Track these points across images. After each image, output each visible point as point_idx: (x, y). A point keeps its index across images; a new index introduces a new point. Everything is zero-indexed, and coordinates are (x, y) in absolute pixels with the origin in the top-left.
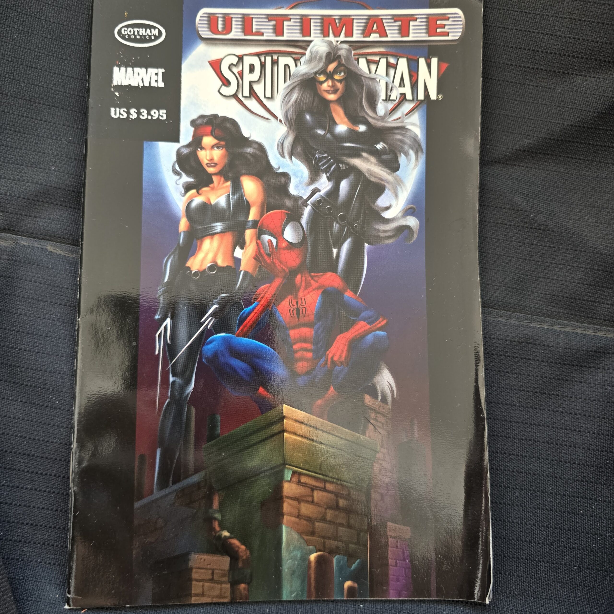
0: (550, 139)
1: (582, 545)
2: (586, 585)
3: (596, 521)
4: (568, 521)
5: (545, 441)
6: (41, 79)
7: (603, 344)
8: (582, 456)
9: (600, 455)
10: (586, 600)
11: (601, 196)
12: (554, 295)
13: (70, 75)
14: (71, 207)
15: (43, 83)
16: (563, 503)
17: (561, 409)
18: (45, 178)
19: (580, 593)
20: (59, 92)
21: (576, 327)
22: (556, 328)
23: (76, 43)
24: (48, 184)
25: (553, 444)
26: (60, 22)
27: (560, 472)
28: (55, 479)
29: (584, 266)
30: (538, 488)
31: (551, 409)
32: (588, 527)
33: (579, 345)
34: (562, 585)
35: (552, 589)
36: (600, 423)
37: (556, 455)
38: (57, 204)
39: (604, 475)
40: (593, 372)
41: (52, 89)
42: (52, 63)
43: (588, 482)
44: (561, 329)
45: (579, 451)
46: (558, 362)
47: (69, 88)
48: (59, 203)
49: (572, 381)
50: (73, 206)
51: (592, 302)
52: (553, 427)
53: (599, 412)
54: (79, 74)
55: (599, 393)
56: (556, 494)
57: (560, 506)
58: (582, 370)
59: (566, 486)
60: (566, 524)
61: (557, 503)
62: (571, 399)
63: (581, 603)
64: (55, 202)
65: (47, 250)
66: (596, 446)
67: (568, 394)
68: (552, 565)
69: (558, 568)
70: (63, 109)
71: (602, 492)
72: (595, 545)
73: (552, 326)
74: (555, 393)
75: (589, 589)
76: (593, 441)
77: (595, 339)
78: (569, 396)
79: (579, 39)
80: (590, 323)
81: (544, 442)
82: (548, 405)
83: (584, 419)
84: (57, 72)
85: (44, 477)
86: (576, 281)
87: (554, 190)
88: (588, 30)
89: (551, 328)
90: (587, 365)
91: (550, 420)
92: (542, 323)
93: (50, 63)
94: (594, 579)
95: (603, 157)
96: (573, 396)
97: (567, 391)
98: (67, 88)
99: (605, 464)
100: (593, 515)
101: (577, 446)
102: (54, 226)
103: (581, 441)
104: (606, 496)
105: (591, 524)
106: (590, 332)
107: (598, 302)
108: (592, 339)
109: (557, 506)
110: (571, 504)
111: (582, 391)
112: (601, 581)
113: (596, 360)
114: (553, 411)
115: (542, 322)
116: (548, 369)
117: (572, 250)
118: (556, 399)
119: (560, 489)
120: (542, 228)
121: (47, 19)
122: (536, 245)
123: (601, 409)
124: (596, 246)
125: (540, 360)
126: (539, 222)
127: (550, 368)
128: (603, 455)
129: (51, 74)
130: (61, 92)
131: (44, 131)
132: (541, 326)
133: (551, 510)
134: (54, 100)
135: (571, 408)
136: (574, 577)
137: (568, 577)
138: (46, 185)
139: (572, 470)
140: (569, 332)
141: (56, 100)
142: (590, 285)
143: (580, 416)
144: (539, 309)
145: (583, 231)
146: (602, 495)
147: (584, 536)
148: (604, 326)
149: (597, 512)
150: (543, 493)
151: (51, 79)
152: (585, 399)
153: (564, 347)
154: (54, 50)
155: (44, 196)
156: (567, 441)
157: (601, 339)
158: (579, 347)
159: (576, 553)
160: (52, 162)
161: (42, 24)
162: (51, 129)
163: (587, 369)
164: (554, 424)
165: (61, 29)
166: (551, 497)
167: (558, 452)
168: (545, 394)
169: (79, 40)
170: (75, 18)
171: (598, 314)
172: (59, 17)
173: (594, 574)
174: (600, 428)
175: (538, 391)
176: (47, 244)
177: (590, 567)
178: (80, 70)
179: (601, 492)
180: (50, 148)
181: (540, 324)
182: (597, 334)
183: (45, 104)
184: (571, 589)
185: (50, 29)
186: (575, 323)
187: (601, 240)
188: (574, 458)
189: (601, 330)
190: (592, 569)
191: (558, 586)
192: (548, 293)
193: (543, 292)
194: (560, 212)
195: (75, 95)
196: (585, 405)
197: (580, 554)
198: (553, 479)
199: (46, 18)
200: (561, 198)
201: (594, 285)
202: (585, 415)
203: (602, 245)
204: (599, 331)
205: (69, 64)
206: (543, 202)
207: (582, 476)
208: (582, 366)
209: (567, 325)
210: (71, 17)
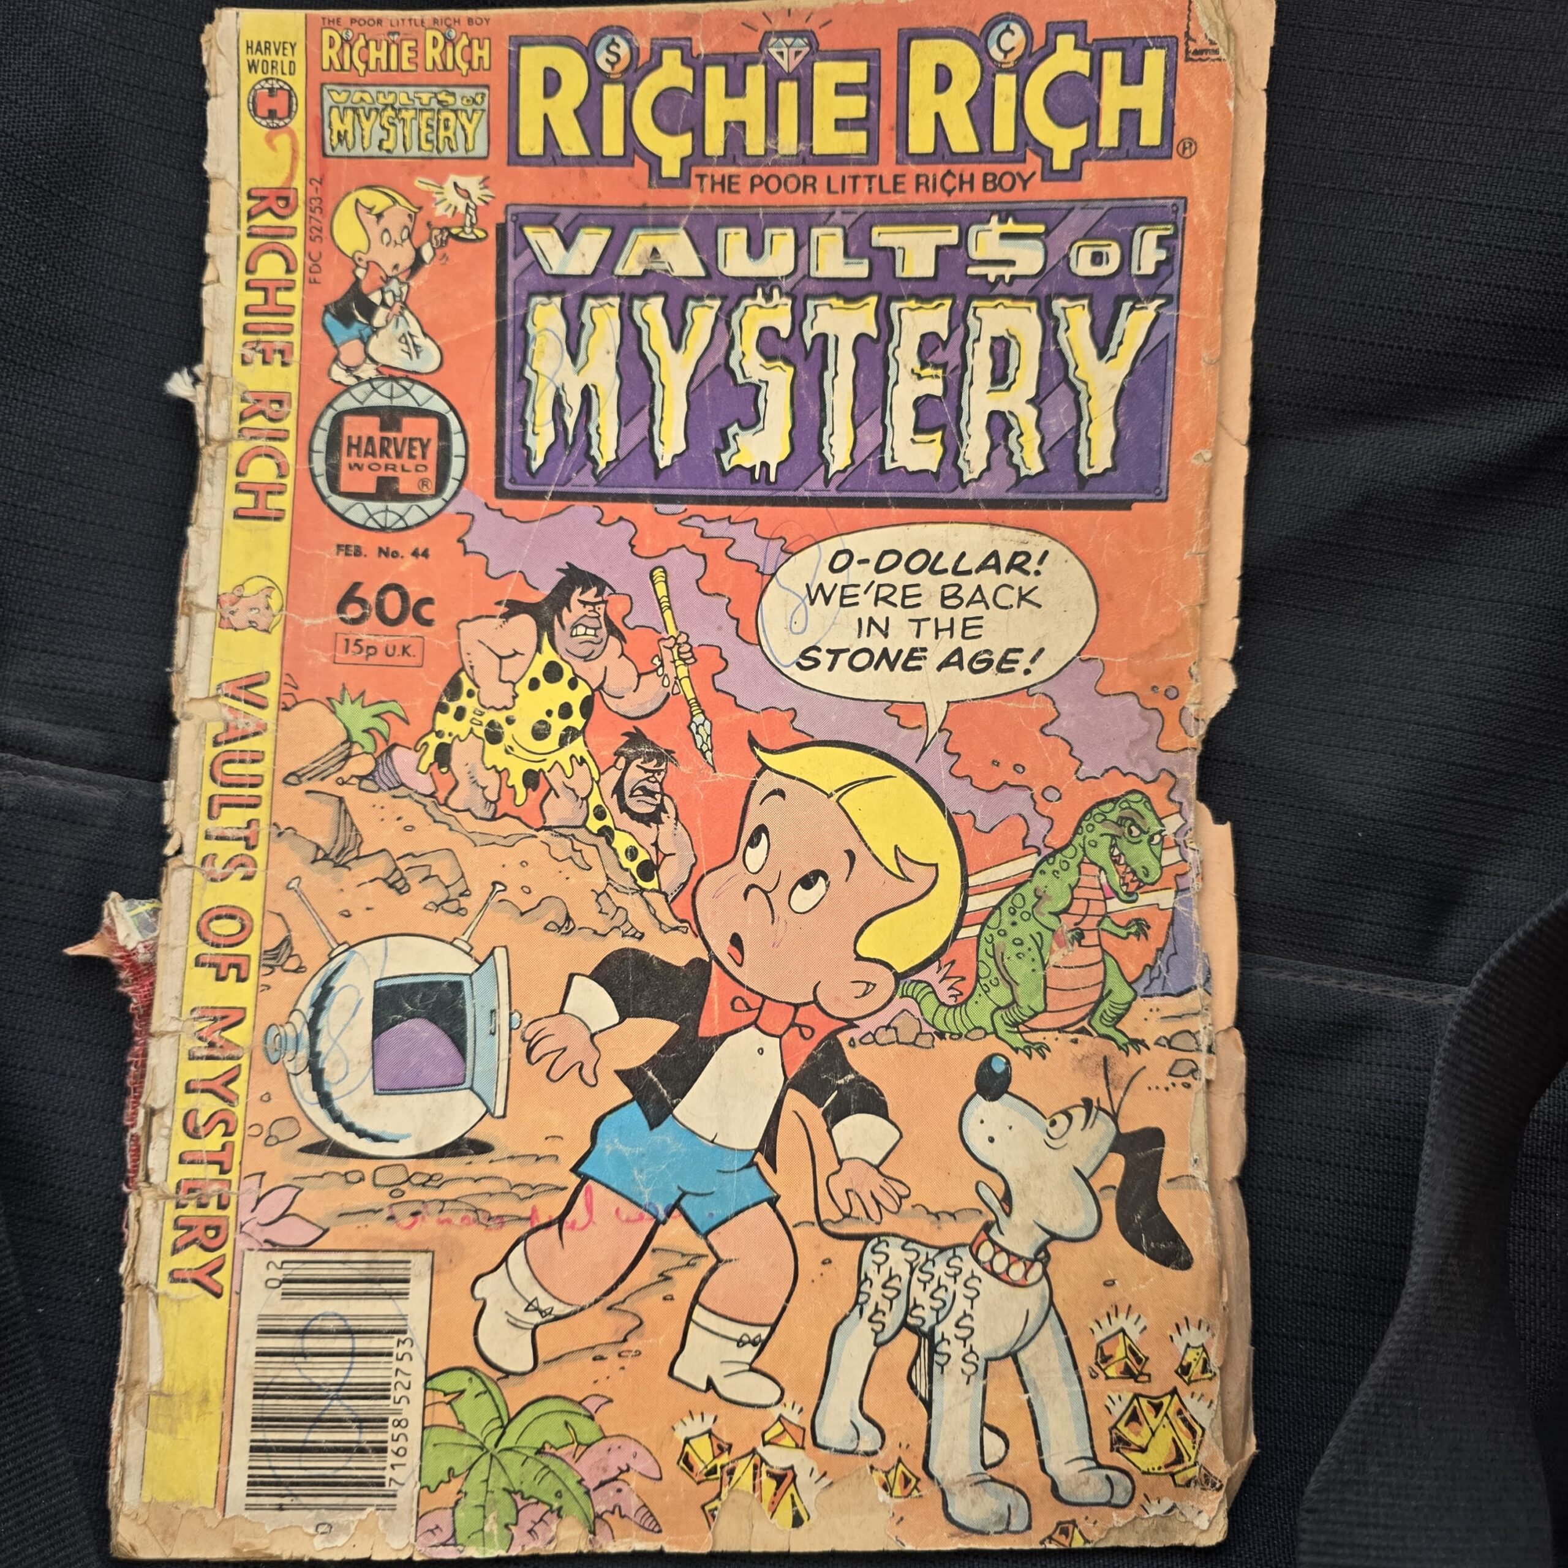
21: (1303, 971)
29: (1317, 842)
44: (1271, 976)
51: (1335, 917)
106: (1331, 983)
107: (1349, 918)
148: (1362, 969)
202: (1319, 1162)
208: (1313, 1055)
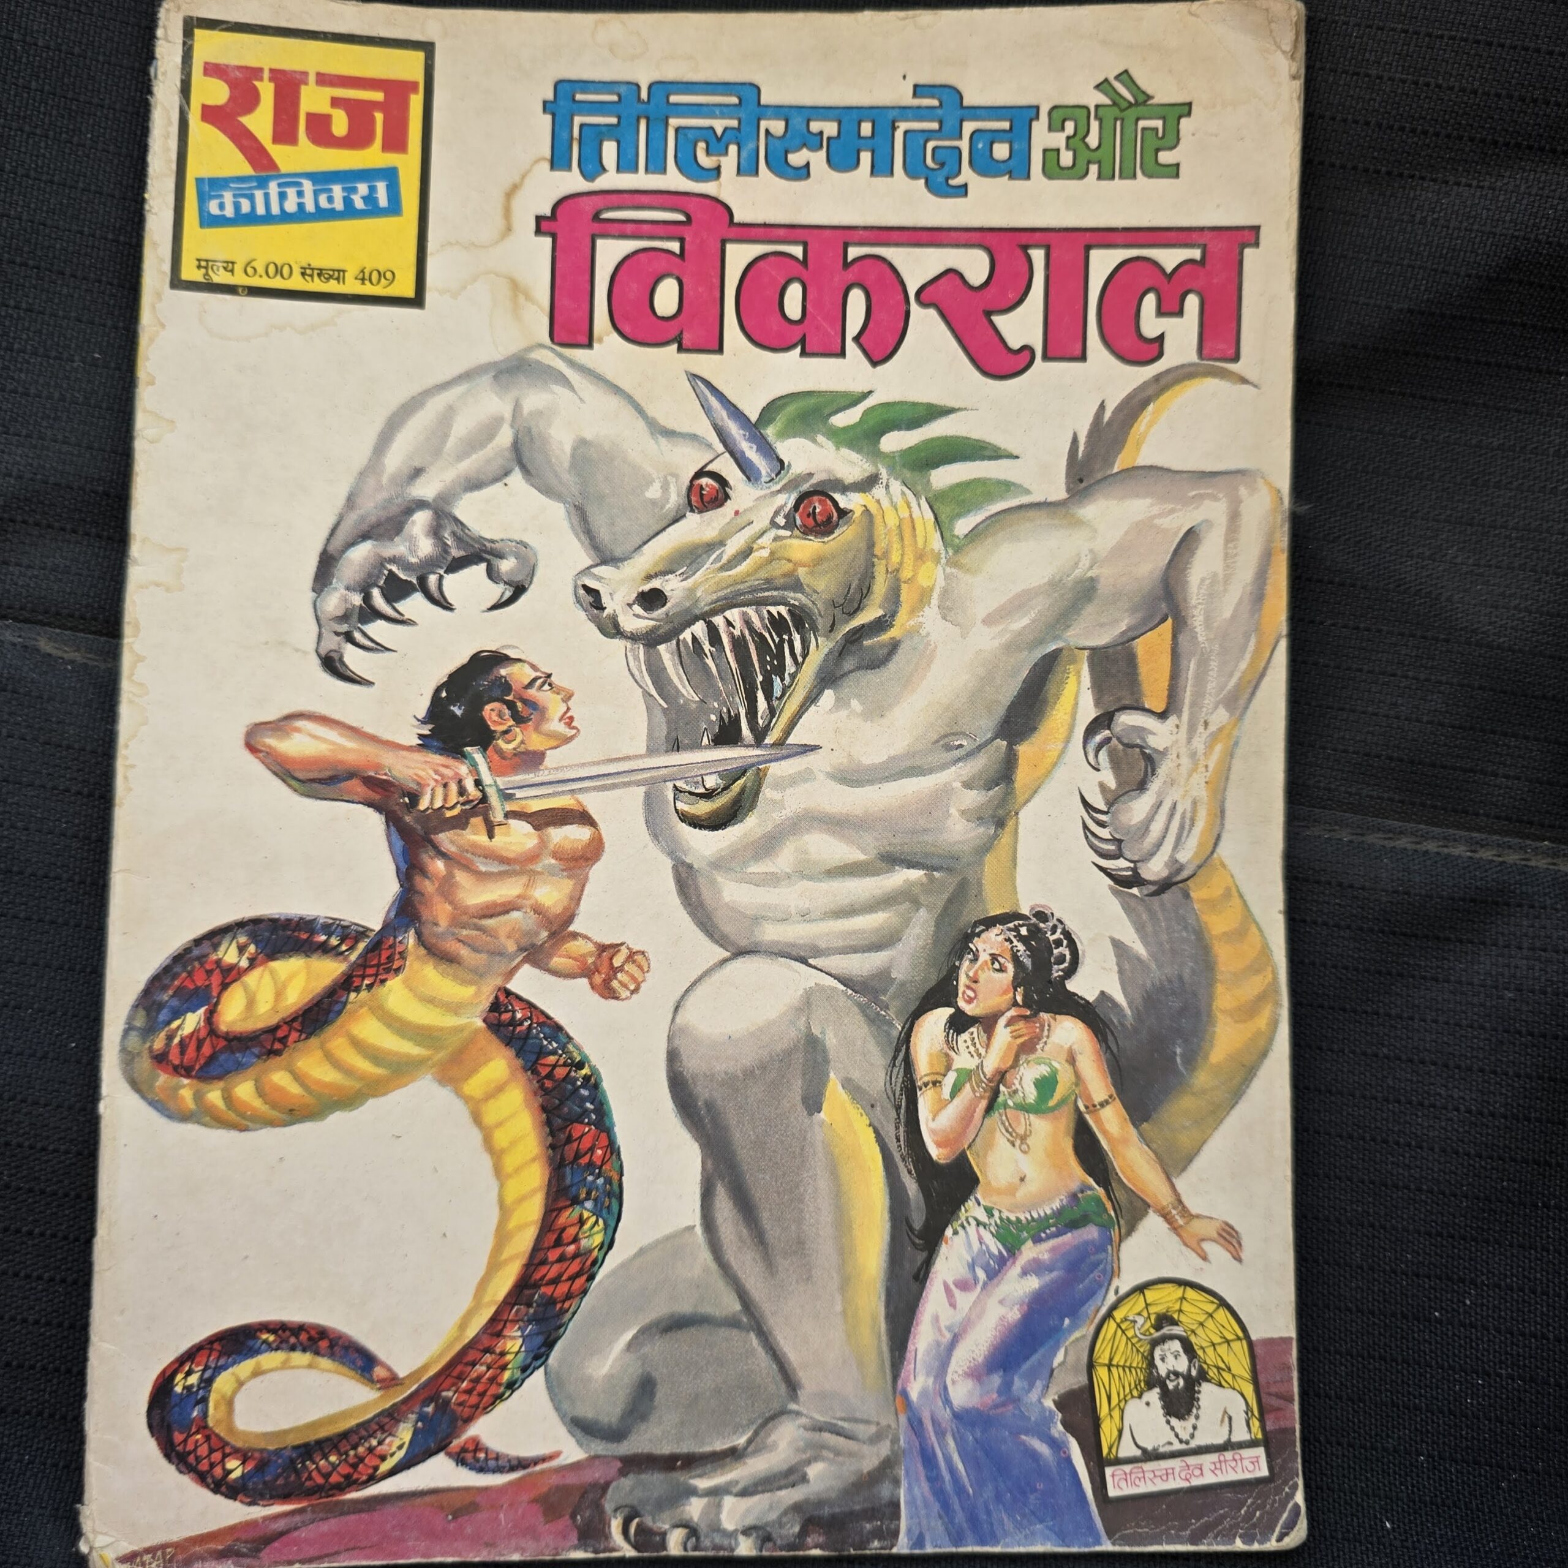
0: (1354, 346)
1: (1437, 1399)
2: (1448, 1502)
3: (1474, 1337)
4: (1402, 1337)
5: (1345, 1134)
6: (15, 198)
7: (1493, 880)
8: (1440, 1170)
9: (1485, 1169)
10: (1448, 1541)
11: (1487, 495)
12: (1368, 755)
13: (93, 188)
14: (99, 536)
15: (19, 209)
16: (1391, 1292)
17: (1385, 1050)
18: (30, 461)
19: (1433, 1524)
20: (64, 231)
22: (1373, 839)
23: (107, 102)
24: (39, 477)
25: (1363, 1139)
26: (64, 47)
27: (1382, 1213)
28: (66, 1248)
30: (1325, 1255)
31: (1358, 1050)
32: (1454, 1353)
33: (1432, 883)
34: (1386, 1504)
35: (1360, 1515)
36: (1486, 1085)
37: (1372, 1169)
38: (63, 529)
39: (1496, 1220)
40: (1466, 953)
41: (44, 225)
42: (44, 156)
43: (1453, 1237)
45: (1431, 1158)
46: (1376, 928)
47: (90, 222)
48: (68, 527)
49: (1413, 977)
50: (105, 534)
52: (1364, 1097)
53: (1481, 1056)
54: (115, 184)
55: (1482, 1009)
56: (1372, 1269)
57: (1381, 1299)
58: (1438, 948)
59: (1398, 1249)
60: (1397, 1346)
61: (1373, 1292)
62: (1410, 1022)
63: (1435, 1550)
64: (57, 524)
65: (38, 650)
66: (1475, 1143)
67: (1402, 1010)
68: (1360, 1453)
69: (1378, 1460)
70: (75, 277)
71: (1491, 1262)
72: (1472, 1399)
73: (1362, 835)
74: (1369, 1009)
75: (1456, 1514)
76: (1466, 1132)
77: (1472, 868)
78: (1405, 1015)
79: (1428, 85)
80: (1459, 827)
81: (1341, 1137)
82: (1352, 1038)
83: (1445, 1075)
84: (56, 179)
85: (36, 1241)
86: (1425, 718)
87: (1366, 480)
88: (1451, 61)
89: (1361, 839)
90: (1452, 936)
91: (1356, 1079)
92: (1337, 827)
93: (37, 156)
94: (1469, 1486)
95: (1492, 394)
96: (1417, 1016)
97: (1399, 1003)
98: (84, 220)
99: (1496, 1189)
100: (1468, 1321)
101: (1424, 1144)
102: (56, 587)
103: (1437, 1133)
104: (1501, 1273)
105: (1460, 1346)
108: (1464, 868)
109: (1374, 1299)
110: (1409, 1293)
111: (1437, 1003)
112: (1487, 1493)
113: (1474, 922)
114: (1364, 1054)
115: (1336, 823)
116: (1351, 946)
117: (1413, 636)
118: (1372, 1025)
119: (1381, 1256)
120: (1337, 579)
121: (28, 39)
122: (1322, 623)
123: (1487, 1048)
124: (1475, 626)
125: (1331, 923)
126: (1328, 564)
127: (1357, 945)
128: (1493, 1168)
129: (42, 185)
130: (69, 231)
131: (24, 336)
132: (1332, 833)
133: (1358, 1310)
134: (51, 255)
135: (1410, 1046)
136: (1418, 1482)
137: (1401, 1484)
138: (32, 480)
139: (1412, 1208)
140: (1405, 849)
141: (57, 253)
142: (1460, 728)
143: (1433, 1068)
144: (1329, 790)
145: (1442, 587)
146: (1489, 1271)
147: (1443, 1377)
149: (1476, 1314)
150: (1339, 1265)
151: (41, 197)
152: (1447, 1023)
153: (1390, 889)
154: (47, 121)
155: (27, 508)
156: (1400, 1131)
157: (1488, 867)
158: (1431, 889)
159: (1422, 1420)
160: (49, 417)
161: (16, 51)
162: (44, 331)
163: (1452, 947)
164: (1365, 1089)
165: (65, 63)
166: (1359, 1278)
167: (1378, 1160)
168: (1344, 1010)
169: (114, 93)
170: (104, 35)
171: (1481, 802)
172: (60, 34)
173: (1469, 1473)
174: (1485, 1098)
175: (1326, 1003)
176: (39, 634)
177: (1459, 1456)
178: (120, 173)
179: (1487, 1264)
180: (41, 381)
181: (1330, 831)
182: (1477, 856)
183: (26, 265)
184: (1409, 1515)
185: (36, 64)
186: (1422, 826)
187: (1489, 610)
188: (1417, 1175)
189: (1488, 844)
190: (1463, 1461)
191: (1377, 1507)
192: (1351, 749)
193: (1340, 747)
194: (1382, 539)
195: (106, 239)
196: (1445, 1039)
197: (1433, 1422)
198: (1365, 1231)
199: (25, 35)
200: (1385, 501)
201: (1471, 728)
203: (1490, 624)
204: (1482, 846)
205: (88, 157)
206: (1338, 513)
207: (1439, 1221)
209: (1401, 833)
210: (92, 32)
